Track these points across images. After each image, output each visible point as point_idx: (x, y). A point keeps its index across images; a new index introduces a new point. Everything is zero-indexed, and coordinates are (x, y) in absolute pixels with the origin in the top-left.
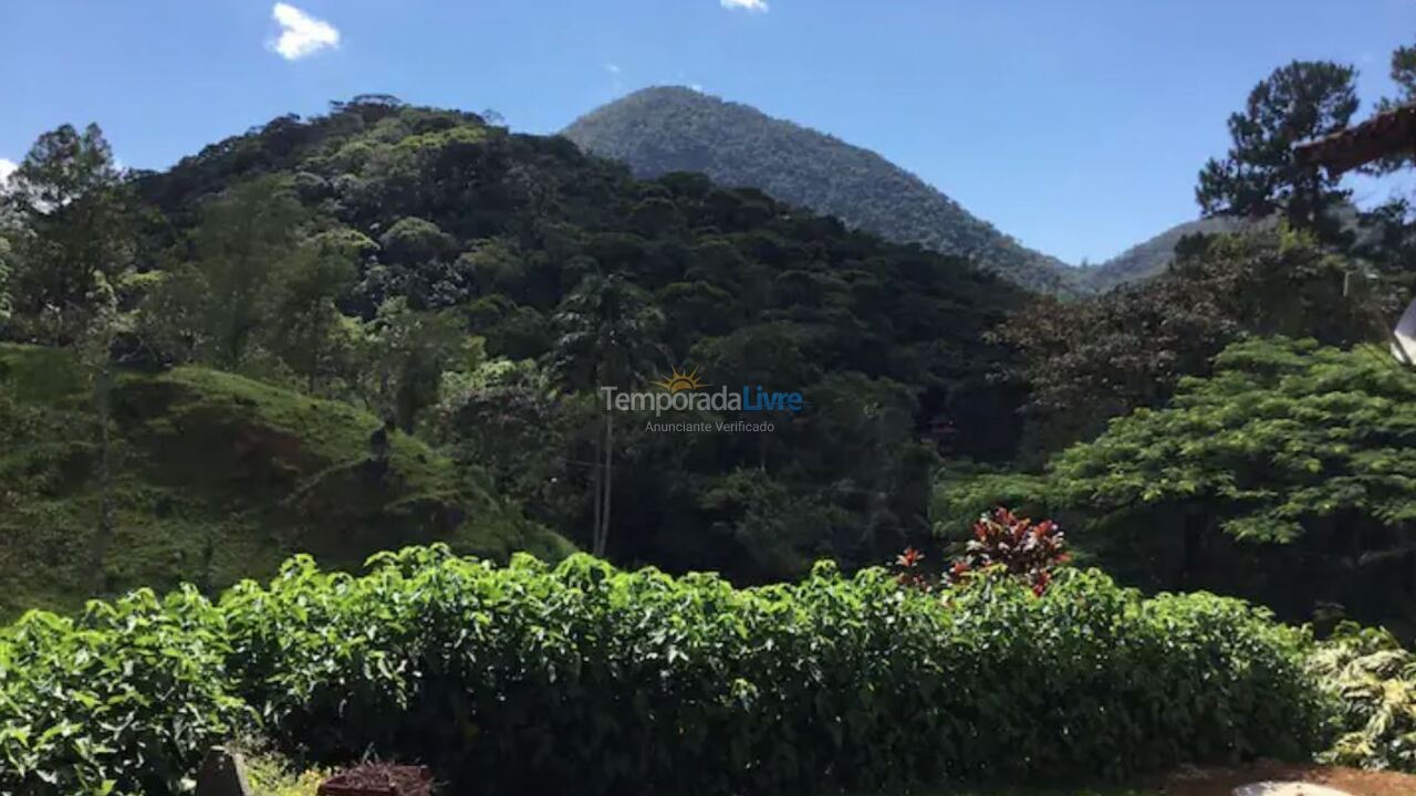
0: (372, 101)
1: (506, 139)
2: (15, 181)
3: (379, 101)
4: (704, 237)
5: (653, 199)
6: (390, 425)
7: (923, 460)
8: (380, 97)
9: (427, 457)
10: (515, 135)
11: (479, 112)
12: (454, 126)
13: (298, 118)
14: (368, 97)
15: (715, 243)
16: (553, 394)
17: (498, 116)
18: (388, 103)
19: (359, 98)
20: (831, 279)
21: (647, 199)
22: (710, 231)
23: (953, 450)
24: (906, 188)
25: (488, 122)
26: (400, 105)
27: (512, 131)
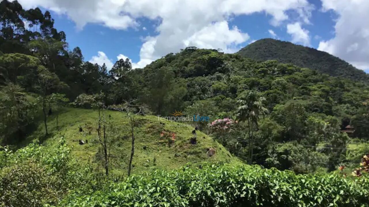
0: (190, 48)
1: (224, 55)
2: (110, 73)
3: (192, 48)
4: (277, 78)
5: (262, 69)
6: (196, 129)
7: (345, 139)
8: (192, 47)
9: (205, 137)
10: (226, 54)
11: (216, 49)
12: (210, 53)
13: (173, 54)
14: (189, 47)
15: (280, 79)
16: (237, 122)
17: (221, 49)
18: (194, 48)
19: (187, 48)
20: (313, 88)
21: (261, 68)
22: (278, 76)
23: (352, 136)
24: (336, 62)
25: (219, 51)
26: (197, 49)
27: (225, 53)
